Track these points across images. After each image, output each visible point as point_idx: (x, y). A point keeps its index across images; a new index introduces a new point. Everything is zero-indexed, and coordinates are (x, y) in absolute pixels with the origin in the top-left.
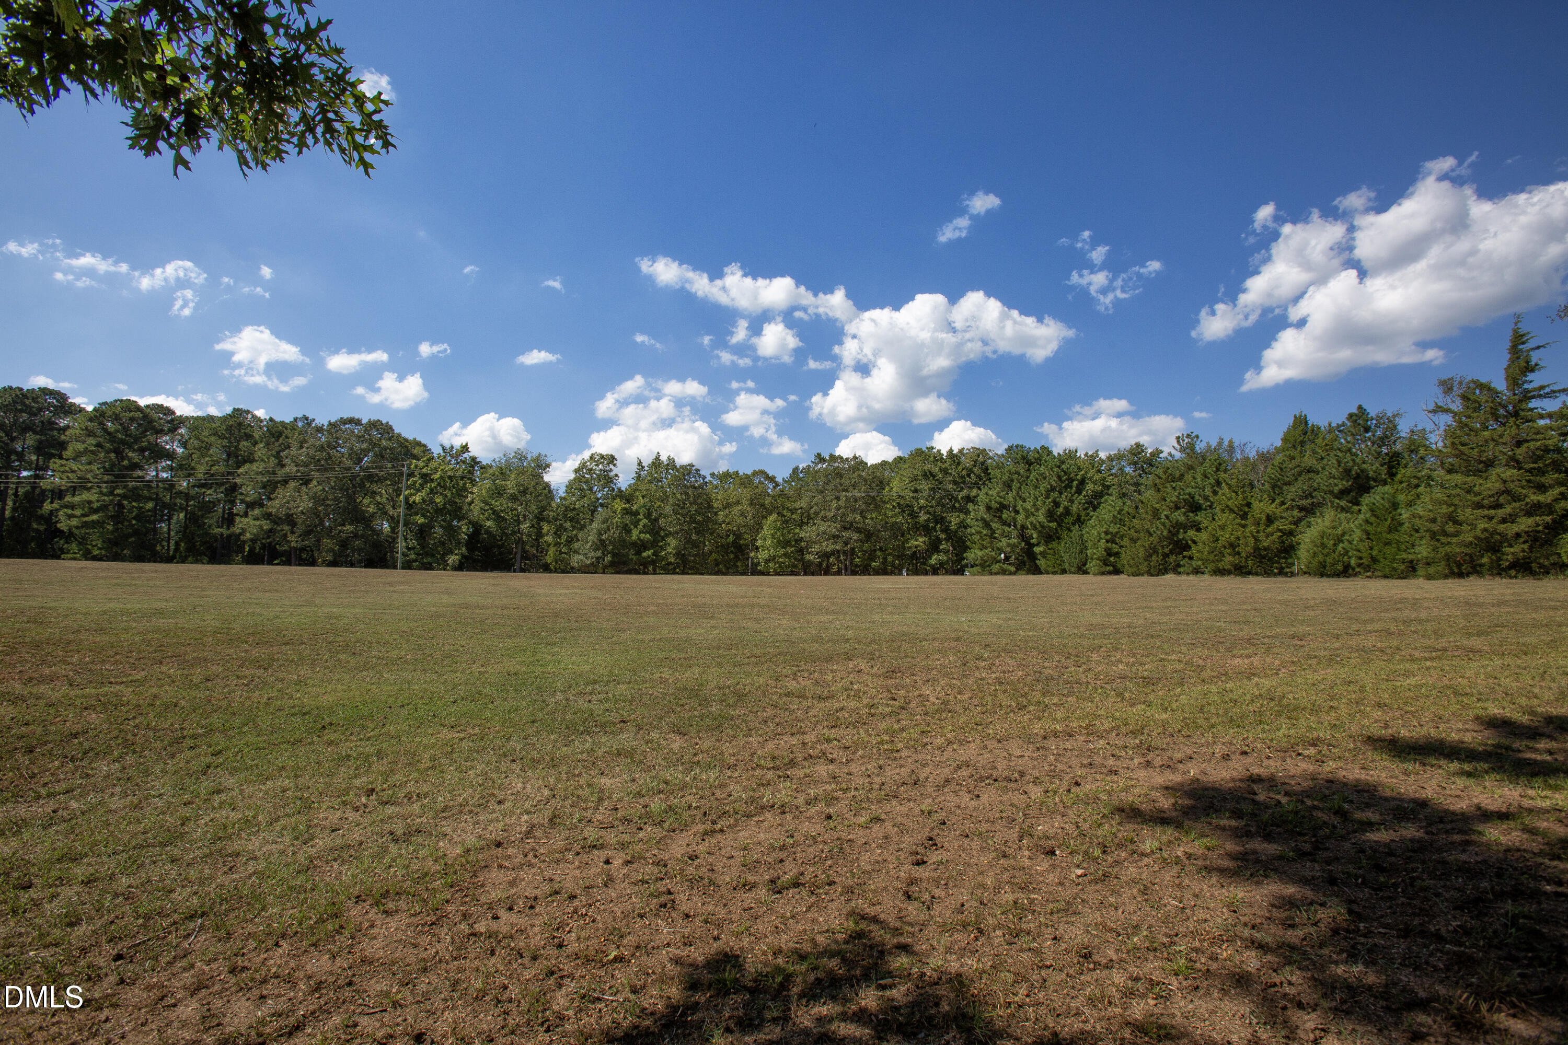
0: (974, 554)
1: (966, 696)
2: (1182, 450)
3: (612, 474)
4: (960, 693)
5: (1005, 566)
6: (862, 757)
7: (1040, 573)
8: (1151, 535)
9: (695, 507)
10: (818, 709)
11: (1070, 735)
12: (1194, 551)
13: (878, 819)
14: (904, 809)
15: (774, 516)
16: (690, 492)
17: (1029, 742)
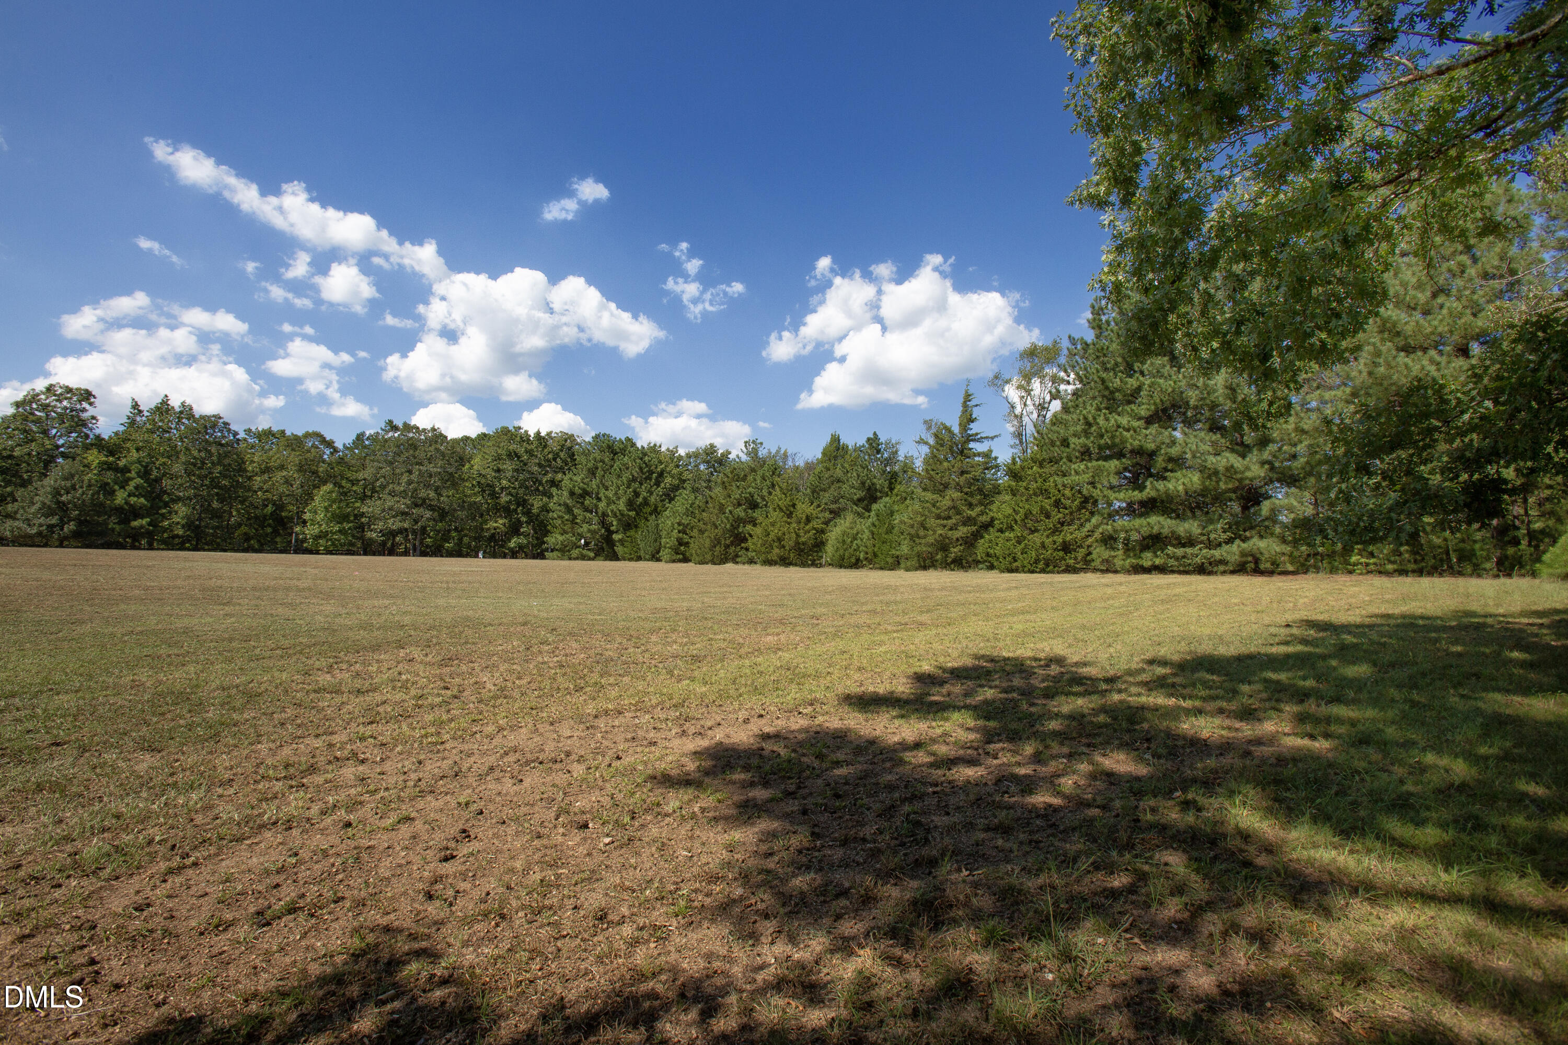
0: (554, 539)
1: (524, 682)
2: (748, 454)
3: (85, 415)
4: (519, 678)
5: (585, 552)
6: (400, 754)
7: (617, 559)
8: (716, 527)
9: (219, 468)
10: (355, 704)
11: (620, 713)
12: (750, 544)
13: (408, 819)
14: (440, 803)
15: (329, 487)
16: (213, 449)
17: (581, 722)
